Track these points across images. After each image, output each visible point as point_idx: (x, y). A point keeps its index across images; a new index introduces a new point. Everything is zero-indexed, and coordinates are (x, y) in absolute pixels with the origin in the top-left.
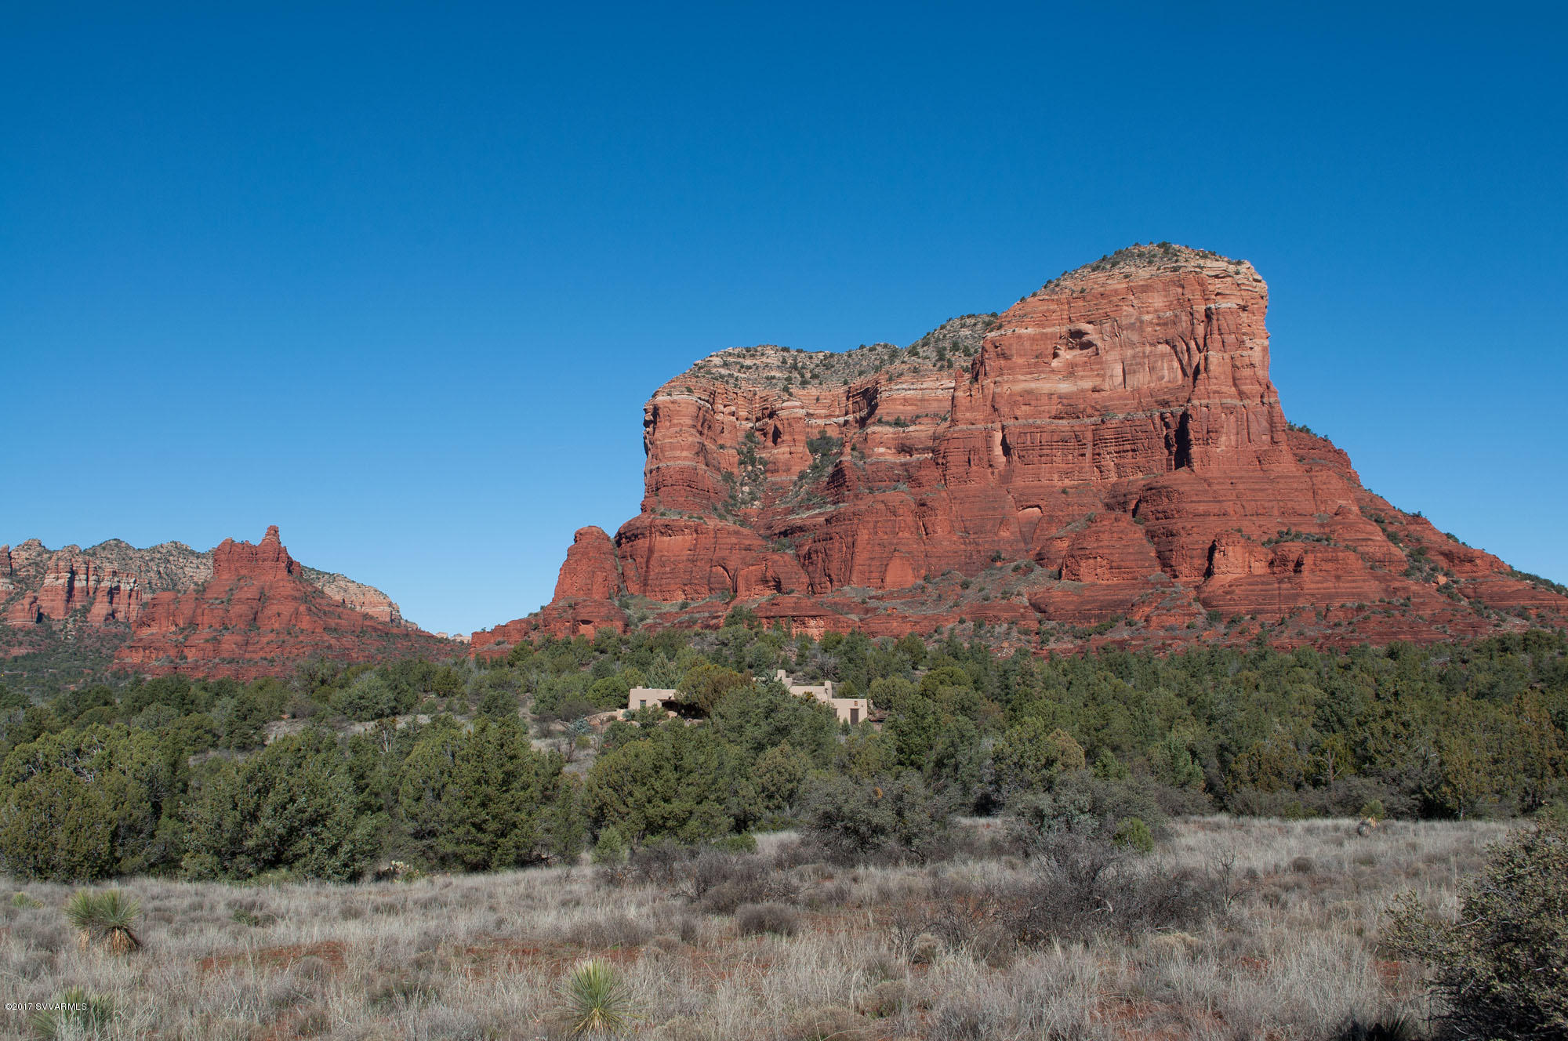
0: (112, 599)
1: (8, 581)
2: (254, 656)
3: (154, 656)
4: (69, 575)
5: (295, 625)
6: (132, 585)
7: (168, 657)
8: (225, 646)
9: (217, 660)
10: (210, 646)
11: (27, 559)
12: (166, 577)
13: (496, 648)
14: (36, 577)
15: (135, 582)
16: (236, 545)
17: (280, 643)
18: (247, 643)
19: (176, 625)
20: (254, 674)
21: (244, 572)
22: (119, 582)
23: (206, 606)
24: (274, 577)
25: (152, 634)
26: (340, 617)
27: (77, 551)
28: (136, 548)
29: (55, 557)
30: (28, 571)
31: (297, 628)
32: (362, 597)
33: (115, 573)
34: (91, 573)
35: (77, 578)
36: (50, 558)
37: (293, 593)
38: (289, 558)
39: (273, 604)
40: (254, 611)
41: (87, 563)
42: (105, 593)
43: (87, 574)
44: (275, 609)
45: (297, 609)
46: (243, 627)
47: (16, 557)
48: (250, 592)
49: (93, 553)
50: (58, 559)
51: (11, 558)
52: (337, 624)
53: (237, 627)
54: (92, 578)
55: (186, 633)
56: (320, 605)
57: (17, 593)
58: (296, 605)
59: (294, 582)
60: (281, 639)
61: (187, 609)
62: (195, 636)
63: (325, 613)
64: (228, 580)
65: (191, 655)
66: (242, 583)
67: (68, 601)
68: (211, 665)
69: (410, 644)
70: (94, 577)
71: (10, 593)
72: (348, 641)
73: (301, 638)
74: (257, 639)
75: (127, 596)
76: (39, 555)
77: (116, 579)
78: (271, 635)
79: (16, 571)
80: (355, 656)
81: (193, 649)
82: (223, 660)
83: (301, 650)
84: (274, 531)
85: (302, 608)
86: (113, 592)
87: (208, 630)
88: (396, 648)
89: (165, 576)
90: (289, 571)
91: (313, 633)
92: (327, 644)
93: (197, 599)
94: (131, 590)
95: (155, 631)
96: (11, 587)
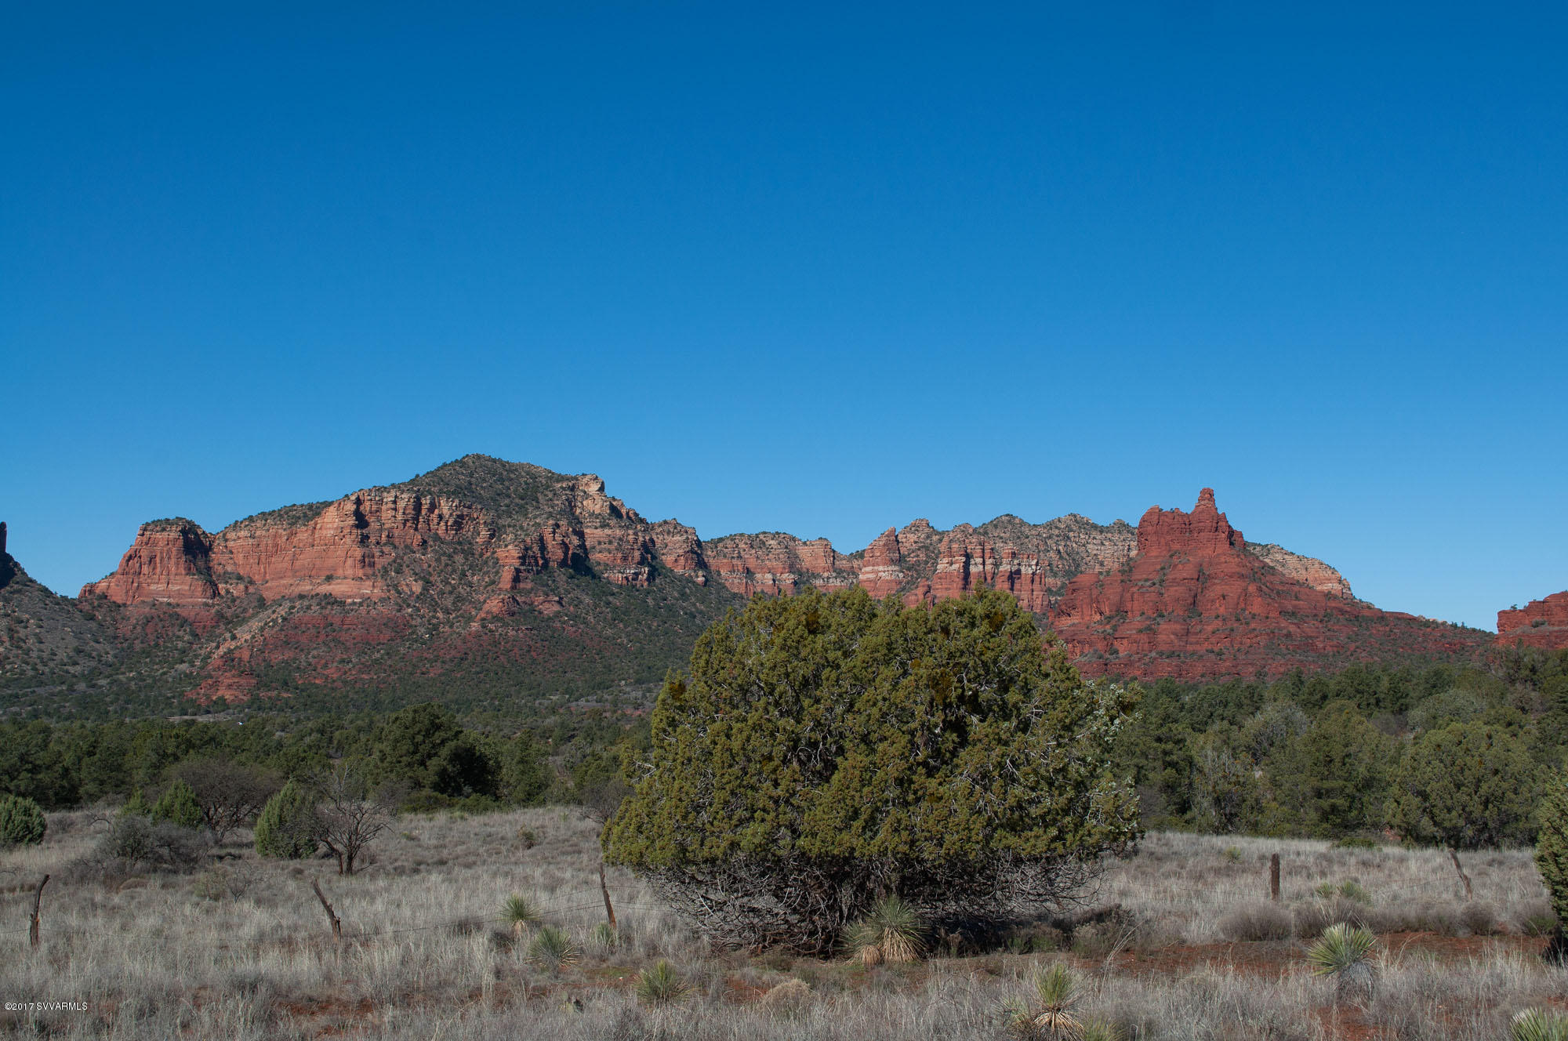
0: (1012, 585)
1: (897, 568)
2: (1197, 647)
3: (1077, 651)
4: (964, 559)
5: (1244, 610)
6: (1034, 567)
7: (1096, 651)
8: (1162, 637)
9: (1153, 654)
10: (1144, 638)
11: (915, 542)
12: (1067, 557)
13: (1533, 630)
14: (926, 563)
15: (1037, 565)
16: (1165, 514)
17: (1227, 632)
18: (1188, 632)
19: (1101, 614)
20: (1199, 669)
21: (1176, 546)
22: (1019, 564)
23: (1135, 589)
24: (1212, 550)
25: (1073, 625)
26: (1297, 598)
27: (971, 531)
28: (1032, 524)
29: (946, 539)
30: (918, 556)
31: (1247, 612)
32: (1304, 572)
33: (1014, 555)
34: (987, 555)
35: (972, 562)
36: (940, 540)
37: (1238, 570)
38: (1229, 527)
39: (1215, 584)
40: (1193, 593)
41: (982, 544)
42: (1005, 578)
43: (983, 557)
44: (1218, 589)
45: (1245, 590)
46: (1181, 613)
47: (904, 540)
48: (1187, 571)
49: (983, 531)
50: (951, 541)
51: (898, 542)
52: (1295, 607)
53: (1175, 614)
54: (989, 561)
55: (1113, 622)
56: (1271, 583)
57: (908, 583)
58: (1244, 584)
59: (1238, 556)
60: (1229, 627)
61: (1113, 593)
62: (1126, 626)
63: (1278, 593)
64: (1156, 557)
65: (1123, 649)
66: (1175, 560)
67: (964, 588)
68: (1147, 660)
69: (1388, 629)
70: (991, 561)
71: (900, 583)
72: (1311, 627)
73: (1253, 626)
74: (1199, 628)
75: (1029, 581)
76: (928, 537)
77: (1016, 562)
78: (1216, 621)
79: (905, 556)
80: (1321, 645)
81: (1125, 641)
82: (1161, 654)
83: (1254, 640)
84: (1208, 495)
85: (1252, 588)
86: (1013, 577)
87: (1139, 618)
88: (1370, 636)
89: (1065, 556)
90: (1231, 544)
91: (1267, 618)
92: (1285, 632)
93: (1122, 581)
94: (1033, 574)
95: (1076, 621)
96: (901, 575)
